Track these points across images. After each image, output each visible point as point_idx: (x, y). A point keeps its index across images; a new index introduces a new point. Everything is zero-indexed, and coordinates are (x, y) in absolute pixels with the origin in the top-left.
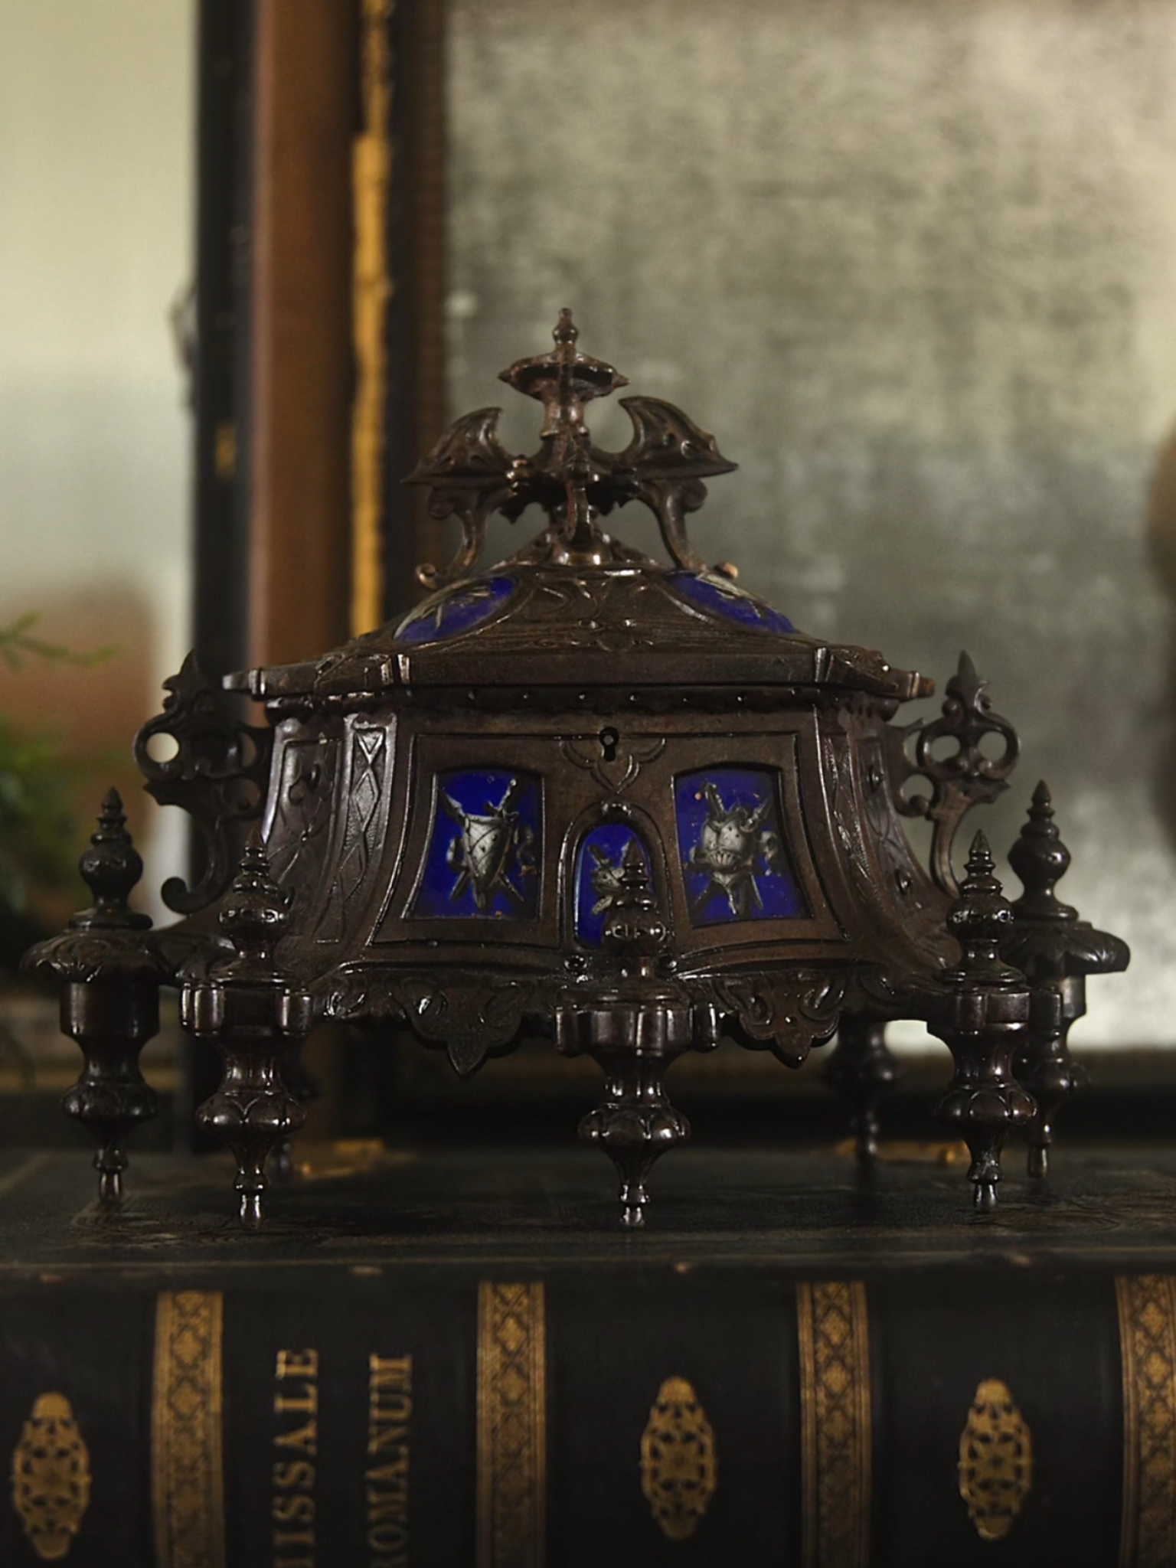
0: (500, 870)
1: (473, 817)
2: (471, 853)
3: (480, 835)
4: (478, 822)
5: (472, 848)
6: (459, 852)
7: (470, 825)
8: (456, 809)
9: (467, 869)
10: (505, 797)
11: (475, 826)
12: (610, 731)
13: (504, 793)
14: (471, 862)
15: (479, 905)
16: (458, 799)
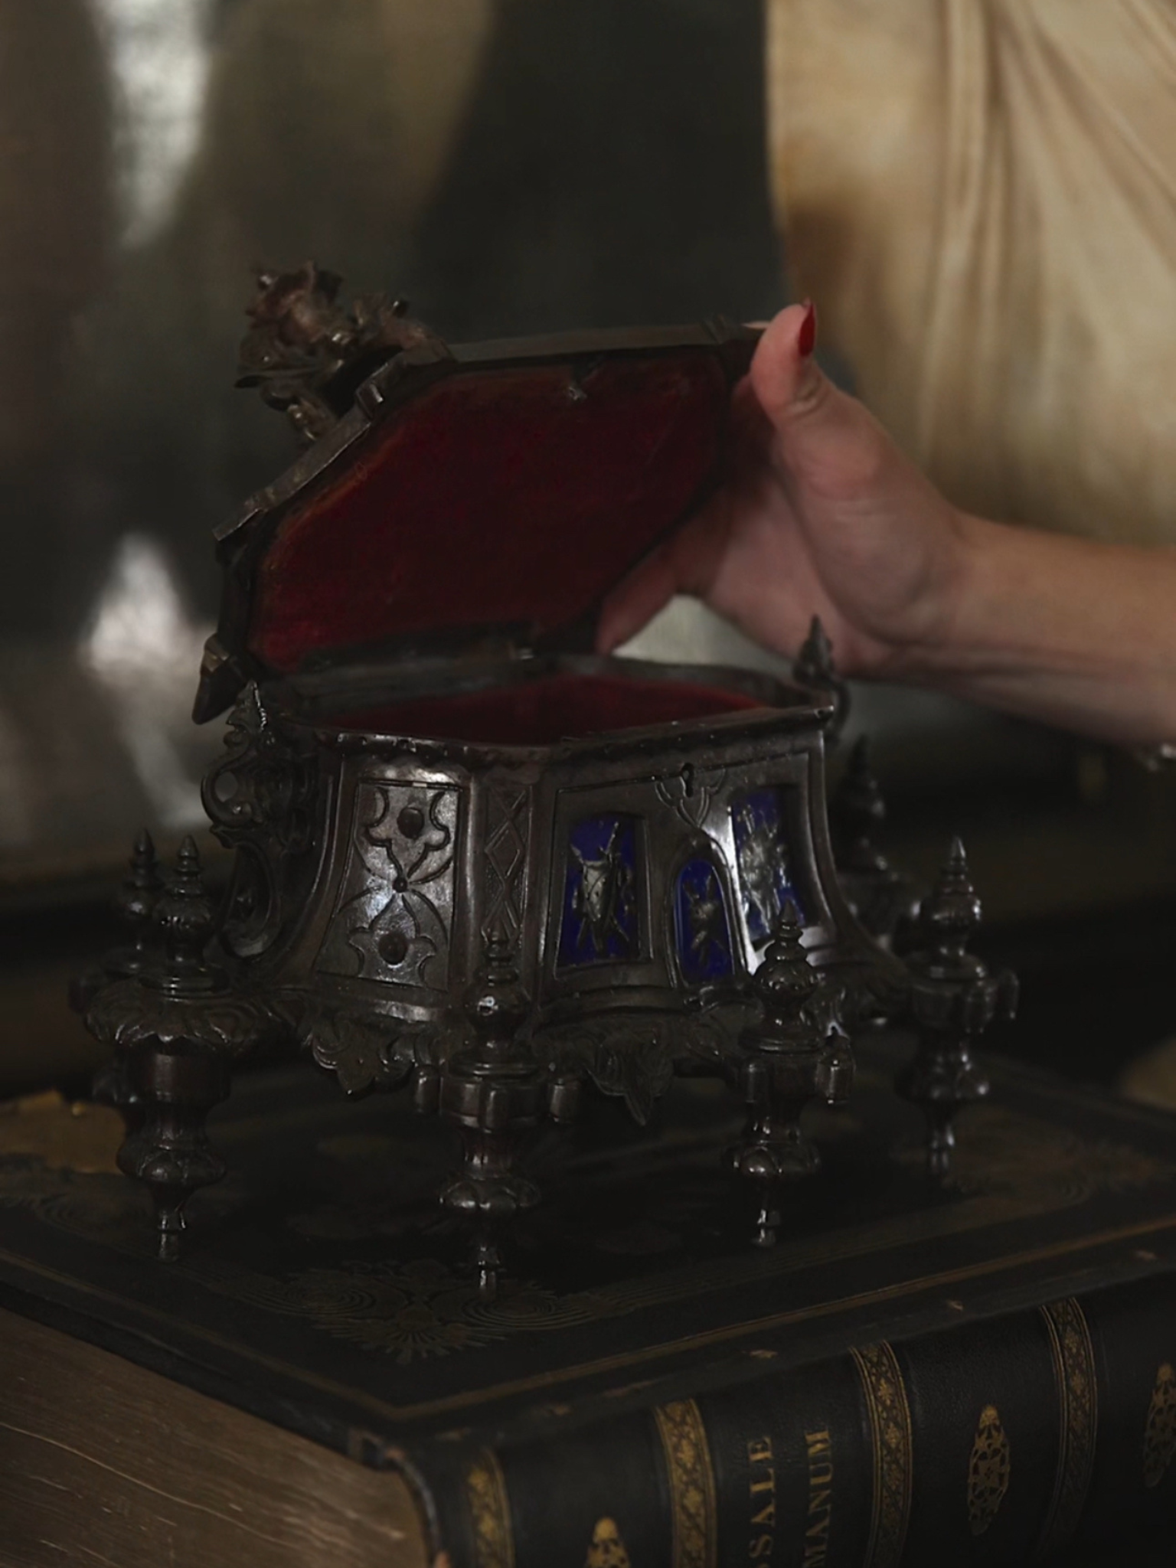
0: (611, 913)
1: (590, 863)
2: (589, 899)
3: (594, 880)
4: (593, 867)
5: (589, 894)
6: (581, 899)
7: (587, 872)
8: (578, 857)
9: (587, 915)
10: (611, 840)
11: (591, 872)
12: (688, 767)
13: (610, 836)
14: (589, 908)
15: (597, 948)
16: (579, 848)
